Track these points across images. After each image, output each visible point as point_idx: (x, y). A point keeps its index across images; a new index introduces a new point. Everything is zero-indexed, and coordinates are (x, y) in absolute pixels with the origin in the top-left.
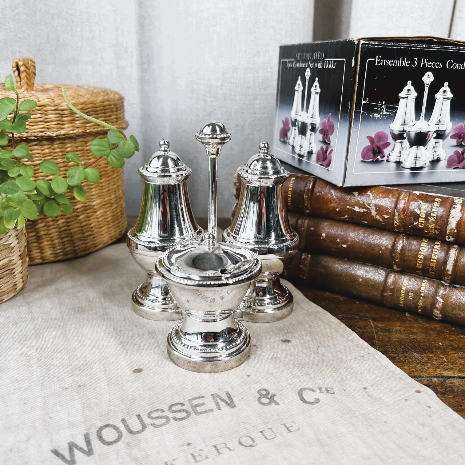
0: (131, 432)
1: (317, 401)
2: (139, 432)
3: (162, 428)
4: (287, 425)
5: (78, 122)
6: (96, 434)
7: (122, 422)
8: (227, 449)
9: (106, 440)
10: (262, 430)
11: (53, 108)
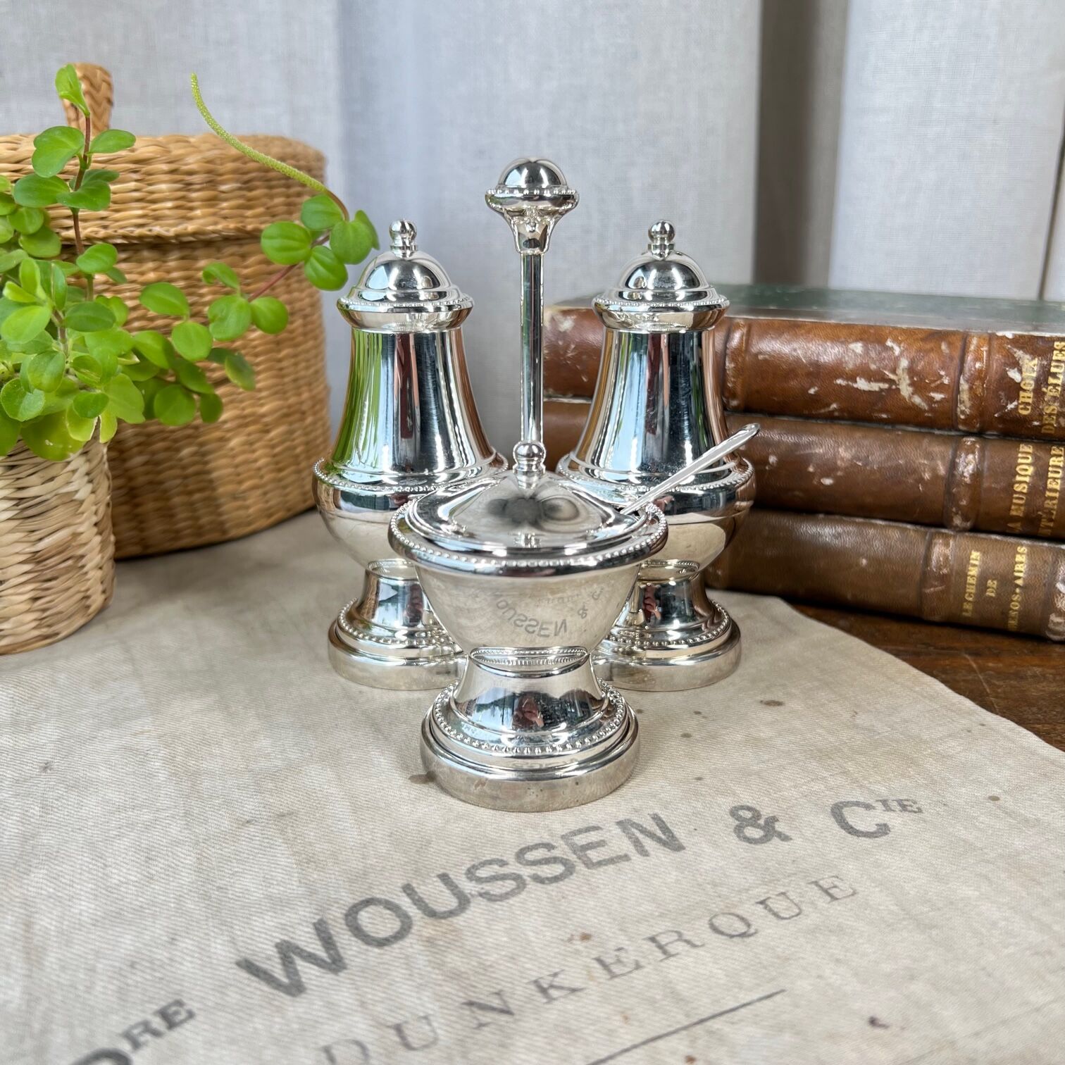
0: (432, 914)
1: (883, 830)
2: (451, 913)
3: (511, 901)
4: (821, 883)
5: (225, 205)
6: (343, 922)
7: (405, 891)
8: (683, 944)
9: (372, 934)
10: (762, 899)
11: (165, 167)
